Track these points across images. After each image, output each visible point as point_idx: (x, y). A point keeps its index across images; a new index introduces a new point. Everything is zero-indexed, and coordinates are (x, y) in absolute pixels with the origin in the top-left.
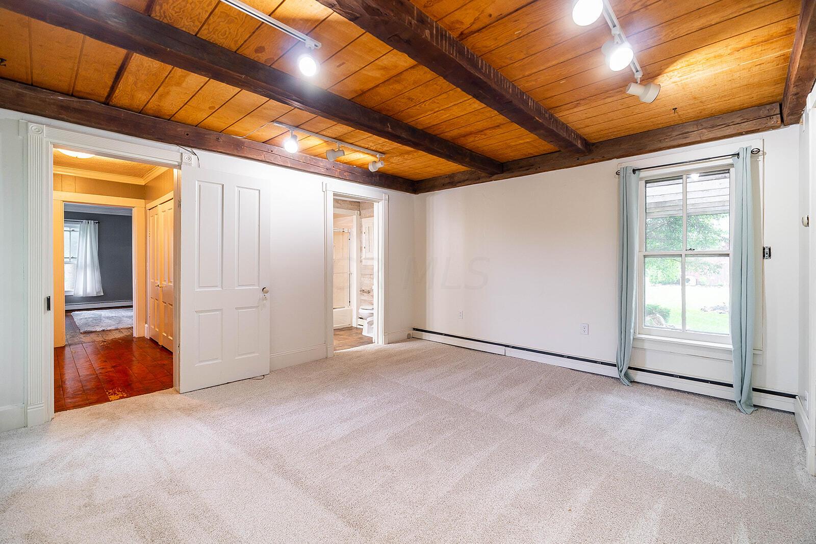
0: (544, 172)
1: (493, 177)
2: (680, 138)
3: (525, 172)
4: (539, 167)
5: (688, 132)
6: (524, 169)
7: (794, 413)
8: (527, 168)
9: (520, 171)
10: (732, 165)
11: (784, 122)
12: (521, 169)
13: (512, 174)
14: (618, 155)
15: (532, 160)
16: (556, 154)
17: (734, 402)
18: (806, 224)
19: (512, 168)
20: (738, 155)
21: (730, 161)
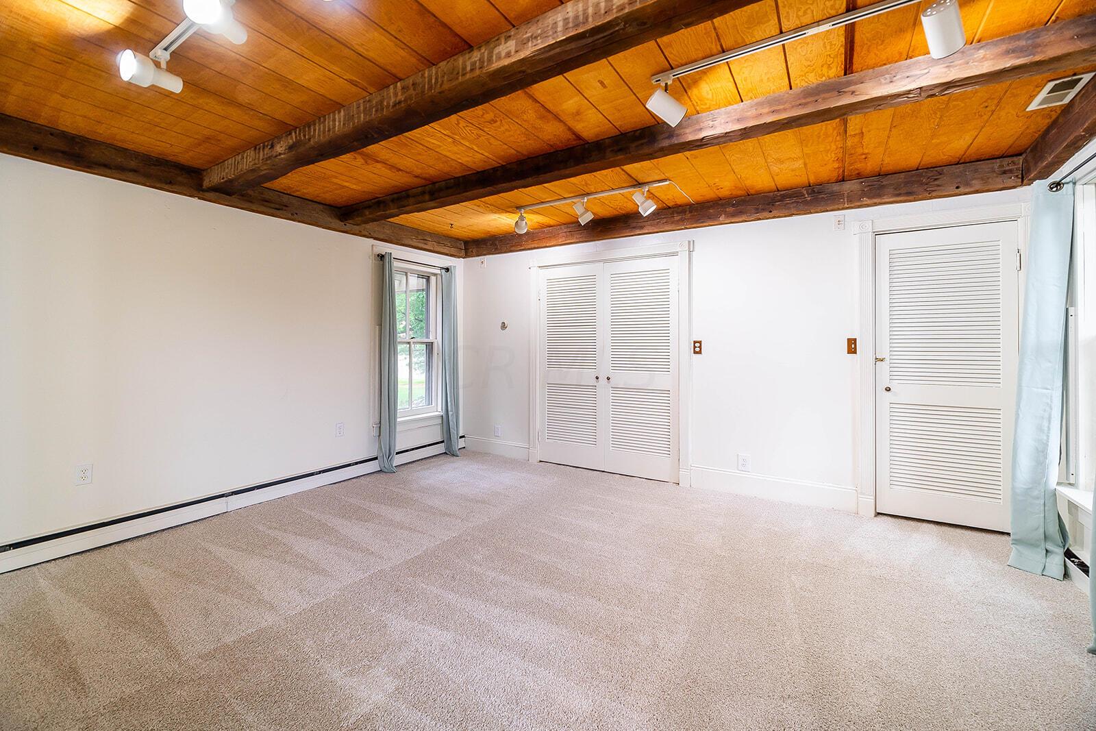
2: (423, 243)
3: (274, 211)
4: (296, 214)
5: (427, 240)
6: (273, 205)
7: (465, 447)
8: (277, 206)
9: (263, 205)
10: (435, 275)
11: (467, 256)
12: (266, 203)
13: (250, 204)
14: (382, 237)
15: (285, 199)
16: (321, 207)
17: (445, 453)
18: (504, 326)
19: (251, 196)
20: (447, 270)
21: (439, 272)
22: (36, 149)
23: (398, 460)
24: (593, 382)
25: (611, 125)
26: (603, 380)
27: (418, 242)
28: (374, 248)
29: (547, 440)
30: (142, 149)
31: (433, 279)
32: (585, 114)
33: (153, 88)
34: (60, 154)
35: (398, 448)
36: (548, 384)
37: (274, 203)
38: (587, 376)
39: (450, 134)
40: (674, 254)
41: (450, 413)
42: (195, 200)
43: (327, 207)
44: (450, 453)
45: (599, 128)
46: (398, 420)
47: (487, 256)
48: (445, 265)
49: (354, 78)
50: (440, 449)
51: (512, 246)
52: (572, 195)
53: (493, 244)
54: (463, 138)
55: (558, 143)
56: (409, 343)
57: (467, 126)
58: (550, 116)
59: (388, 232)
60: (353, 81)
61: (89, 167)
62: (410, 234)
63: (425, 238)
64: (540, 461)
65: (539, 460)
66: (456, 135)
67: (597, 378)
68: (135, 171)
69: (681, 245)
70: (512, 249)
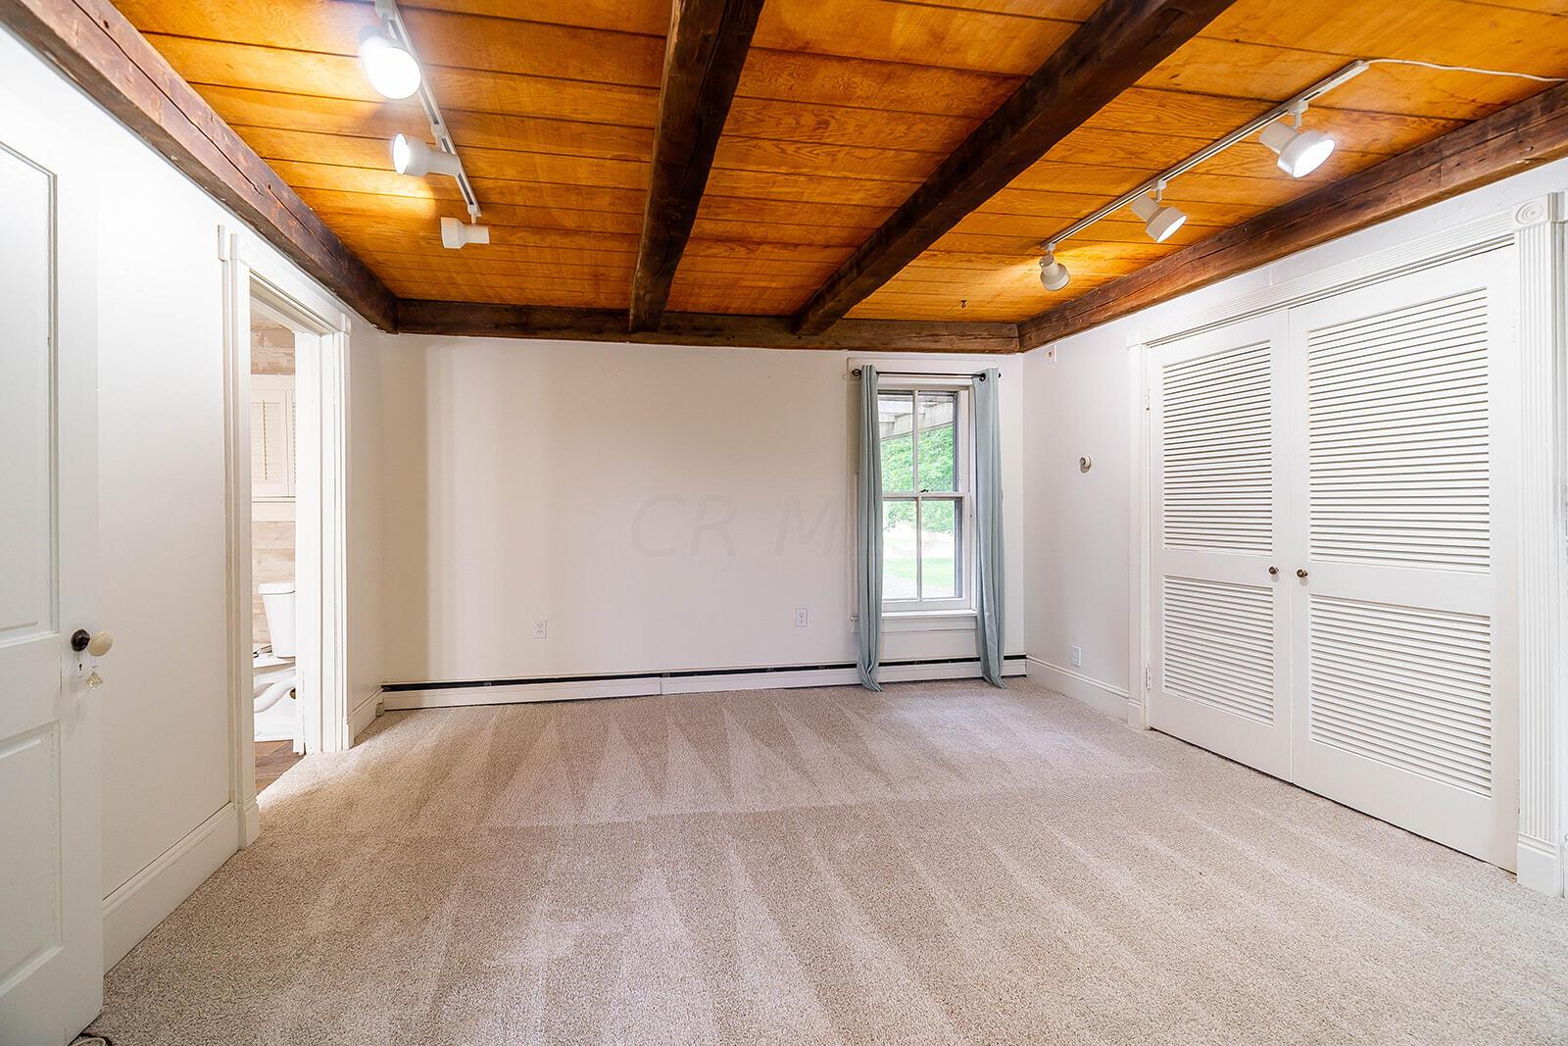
0: (740, 346)
1: (633, 336)
2: (930, 341)
3: (705, 339)
4: (733, 337)
5: (938, 335)
6: (704, 333)
7: (1025, 676)
8: (709, 332)
9: (694, 335)
10: (967, 388)
11: (1023, 348)
12: (697, 332)
13: (677, 337)
14: (858, 345)
15: (719, 321)
16: (765, 320)
17: (982, 678)
18: (1085, 466)
19: (679, 327)
20: (983, 376)
21: (969, 382)
22: (497, 327)
23: (884, 675)
24: (1267, 579)
25: (1034, 22)
26: (1288, 577)
27: (923, 341)
28: (850, 363)
29: (1164, 690)
30: (570, 304)
31: (963, 395)
32: (952, 31)
33: (467, 246)
34: (512, 327)
35: (886, 657)
36: (1168, 577)
37: (705, 329)
38: (1249, 565)
39: (792, 170)
40: (1504, 242)
41: (986, 614)
42: (627, 344)
43: (773, 319)
44: (986, 679)
45: (1016, 43)
46: (883, 615)
47: (1059, 342)
48: (979, 371)
49: (616, 153)
50: (974, 670)
51: (1091, 315)
52: (1127, 187)
53: (1062, 317)
54: (817, 168)
55: (971, 106)
56: (916, 499)
57: (799, 148)
58: (899, 69)
59: (866, 335)
60: (621, 156)
61: (534, 333)
62: (906, 331)
63: (936, 332)
64: (1152, 729)
65: (1148, 725)
66: (800, 168)
67: (1273, 571)
68: (568, 327)
69: (1522, 212)
70: (1094, 319)
